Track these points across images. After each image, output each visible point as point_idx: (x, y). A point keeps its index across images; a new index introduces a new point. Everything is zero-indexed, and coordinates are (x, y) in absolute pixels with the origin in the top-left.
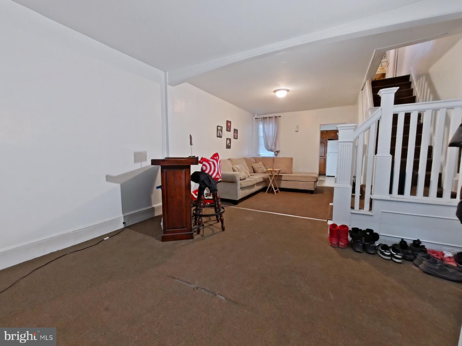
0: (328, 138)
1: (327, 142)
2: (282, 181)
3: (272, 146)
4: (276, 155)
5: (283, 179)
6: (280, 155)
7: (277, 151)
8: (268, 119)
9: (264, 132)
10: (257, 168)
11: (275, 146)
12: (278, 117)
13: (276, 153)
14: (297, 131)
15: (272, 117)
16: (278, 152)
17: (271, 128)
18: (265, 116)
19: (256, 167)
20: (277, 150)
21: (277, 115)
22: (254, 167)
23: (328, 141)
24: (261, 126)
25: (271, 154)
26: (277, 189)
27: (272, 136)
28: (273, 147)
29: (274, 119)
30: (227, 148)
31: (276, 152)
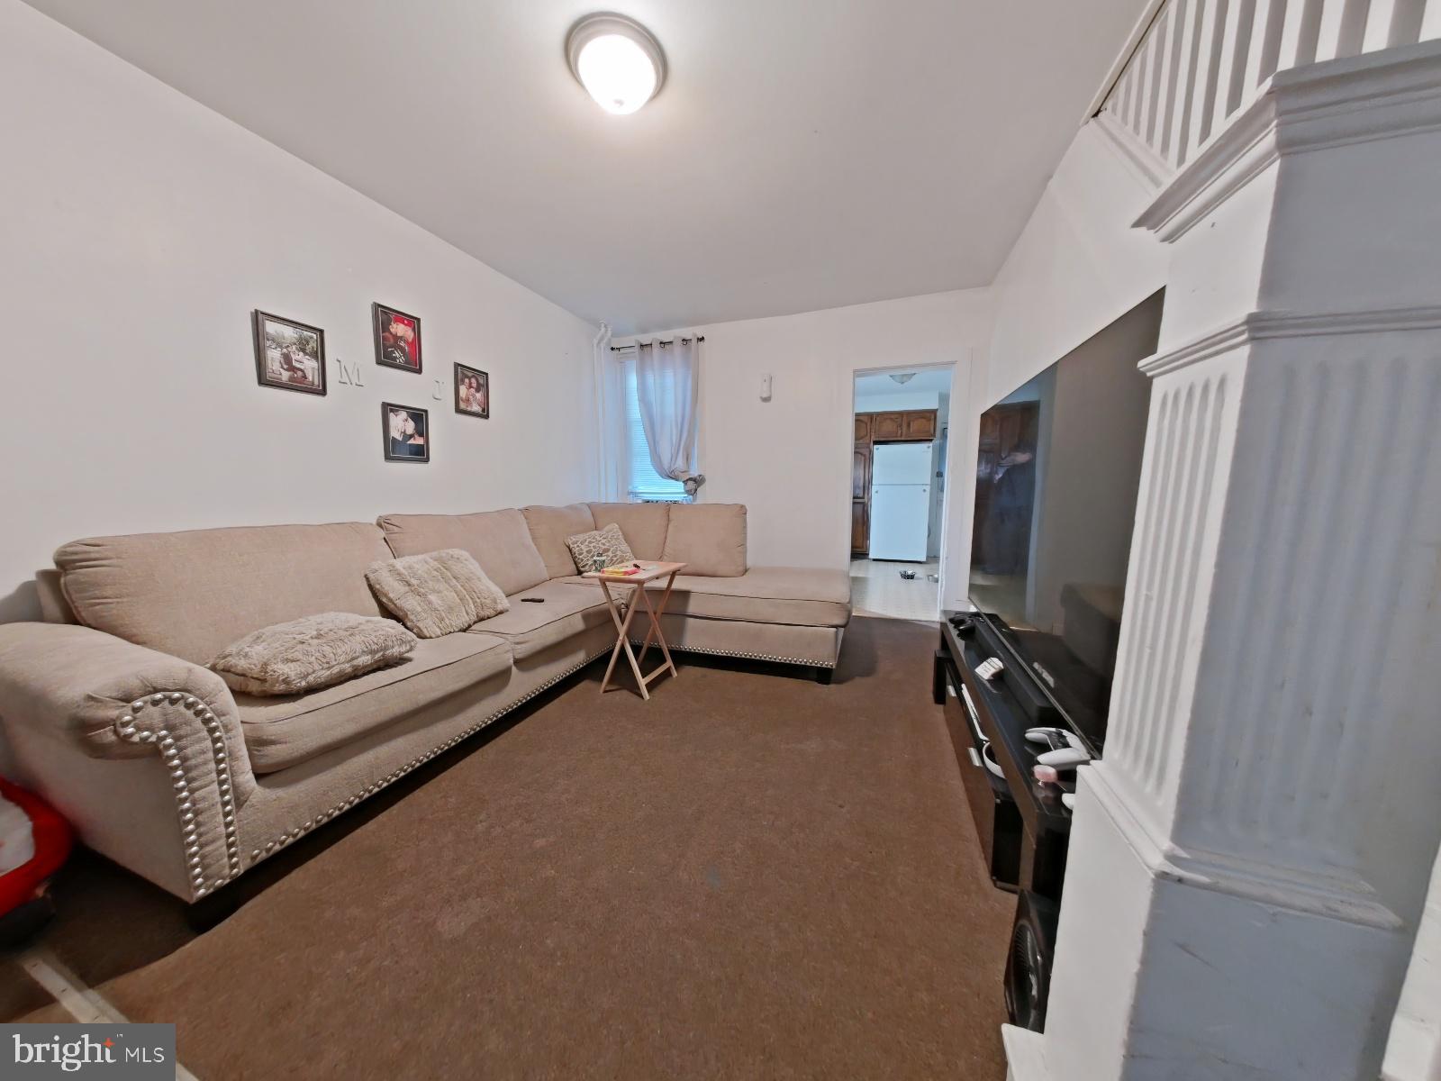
0: (873, 438)
1: (871, 453)
2: (691, 620)
3: (674, 458)
4: (692, 492)
5: (693, 607)
6: (706, 495)
7: (694, 480)
8: (656, 350)
9: (644, 400)
10: (589, 552)
11: (688, 458)
12: (694, 341)
13: (691, 485)
14: (766, 400)
15: (671, 342)
16: (698, 481)
17: (668, 383)
18: (646, 339)
19: (585, 550)
20: (694, 473)
21: (688, 333)
22: (576, 550)
23: (876, 447)
24: (633, 381)
25: (674, 491)
26: (664, 661)
27: (676, 421)
28: (680, 463)
29: (678, 349)
30: (388, 458)
31: (690, 483)
